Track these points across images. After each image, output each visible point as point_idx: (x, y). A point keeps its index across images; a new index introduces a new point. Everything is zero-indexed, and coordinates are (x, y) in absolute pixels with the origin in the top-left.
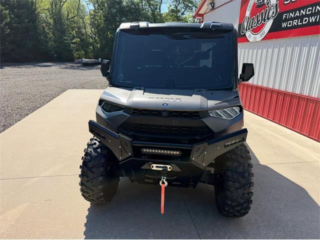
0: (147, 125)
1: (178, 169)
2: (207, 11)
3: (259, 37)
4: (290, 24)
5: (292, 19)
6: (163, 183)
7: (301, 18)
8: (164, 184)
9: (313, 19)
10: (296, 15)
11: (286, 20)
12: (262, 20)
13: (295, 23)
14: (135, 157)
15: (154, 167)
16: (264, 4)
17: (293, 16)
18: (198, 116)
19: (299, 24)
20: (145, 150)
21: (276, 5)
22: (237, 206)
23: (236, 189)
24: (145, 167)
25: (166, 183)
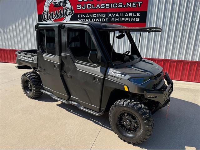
5: (85, 18)
7: (91, 18)
9: (97, 20)
11: (81, 18)
16: (61, 6)
19: (90, 21)
21: (71, 8)
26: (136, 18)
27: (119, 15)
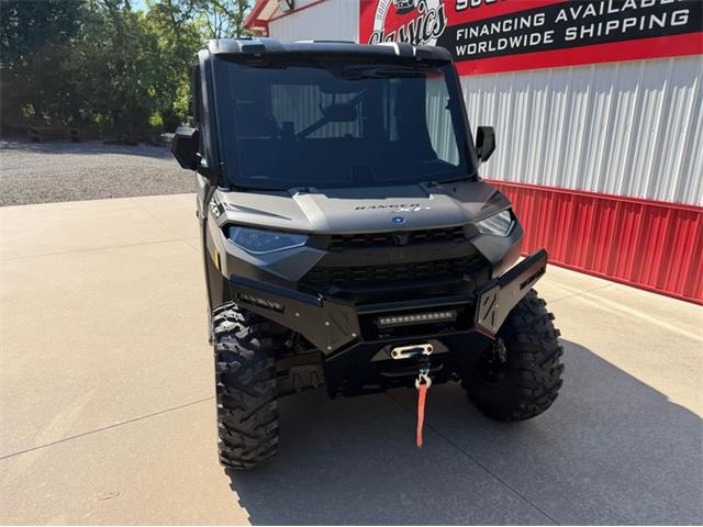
0: (365, 268)
1: (443, 349)
2: (275, 16)
4: (472, 49)
5: (477, 40)
6: (423, 382)
7: (494, 37)
9: (515, 42)
10: (483, 32)
11: (463, 42)
12: (412, 41)
13: (483, 48)
14: (366, 340)
15: (399, 353)
16: (413, 7)
17: (476, 34)
18: (462, 235)
19: (490, 49)
20: (382, 321)
21: (440, 11)
22: (542, 396)
23: (541, 365)
24: (380, 356)
25: (428, 381)
26: (674, 14)
27: (597, 10)
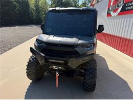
1: (64, 69)
2: (95, 3)
3: (116, 14)
4: (129, 8)
8: (57, 75)
12: (117, 7)
15: (54, 67)
17: (130, 5)
18: (73, 47)
20: (50, 60)
